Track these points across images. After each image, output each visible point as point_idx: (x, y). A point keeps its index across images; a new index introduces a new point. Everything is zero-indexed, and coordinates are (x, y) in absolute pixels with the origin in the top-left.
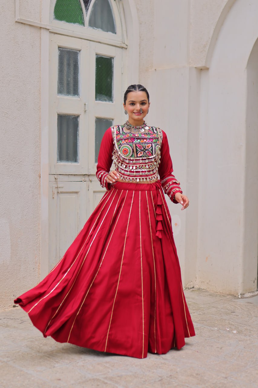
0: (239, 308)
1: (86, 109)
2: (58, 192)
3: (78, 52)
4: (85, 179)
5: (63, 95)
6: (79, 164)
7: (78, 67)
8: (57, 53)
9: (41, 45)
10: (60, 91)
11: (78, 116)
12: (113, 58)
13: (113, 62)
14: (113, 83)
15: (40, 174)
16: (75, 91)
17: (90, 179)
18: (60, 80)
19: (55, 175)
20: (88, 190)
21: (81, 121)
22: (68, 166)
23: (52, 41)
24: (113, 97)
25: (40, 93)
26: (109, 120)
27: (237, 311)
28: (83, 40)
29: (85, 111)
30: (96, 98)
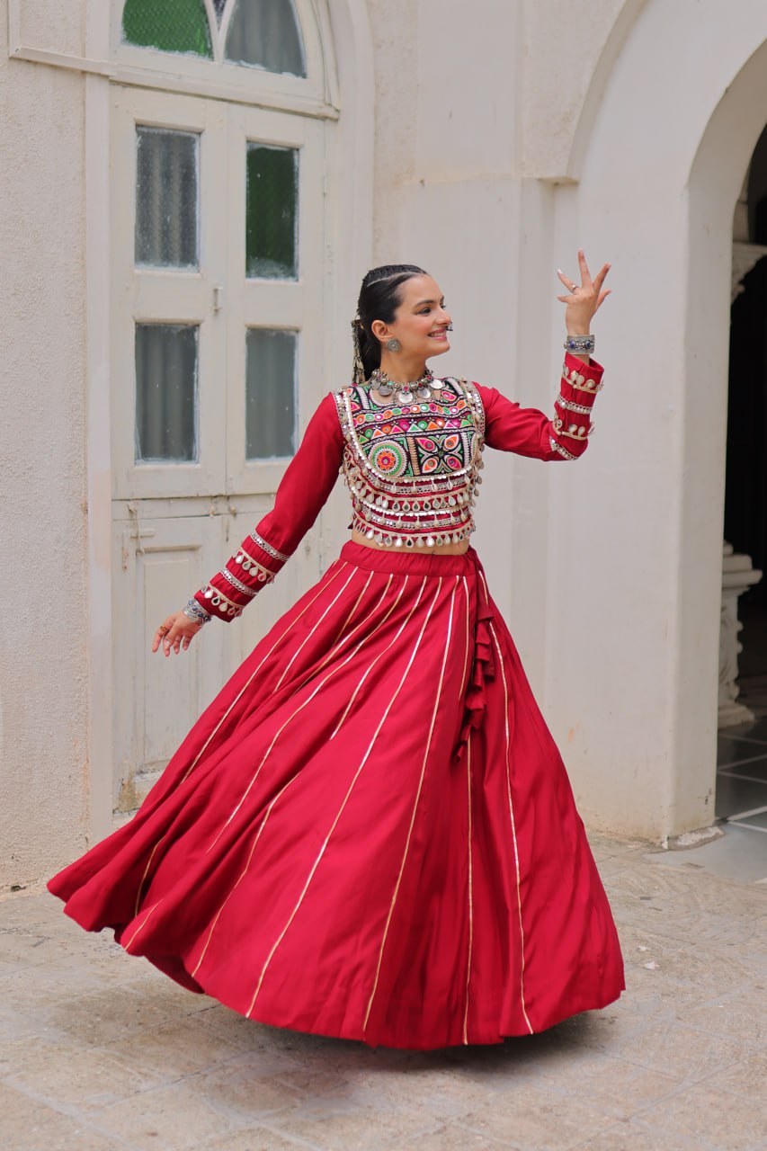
0: (663, 882)
1: (219, 305)
2: (138, 551)
3: (195, 136)
4: (216, 509)
5: (151, 265)
6: (198, 466)
7: (195, 180)
8: (132, 143)
9: (84, 123)
10: (143, 256)
11: (196, 326)
12: (298, 150)
13: (299, 161)
14: (296, 224)
15: (86, 503)
16: (187, 255)
17: (233, 508)
18: (143, 223)
19: (128, 500)
20: (227, 540)
21: (204, 340)
22: (168, 474)
23: (116, 107)
24: (298, 265)
25: (83, 266)
26: (285, 332)
27: (658, 894)
28: (208, 101)
29: (216, 311)
30: (248, 269)
